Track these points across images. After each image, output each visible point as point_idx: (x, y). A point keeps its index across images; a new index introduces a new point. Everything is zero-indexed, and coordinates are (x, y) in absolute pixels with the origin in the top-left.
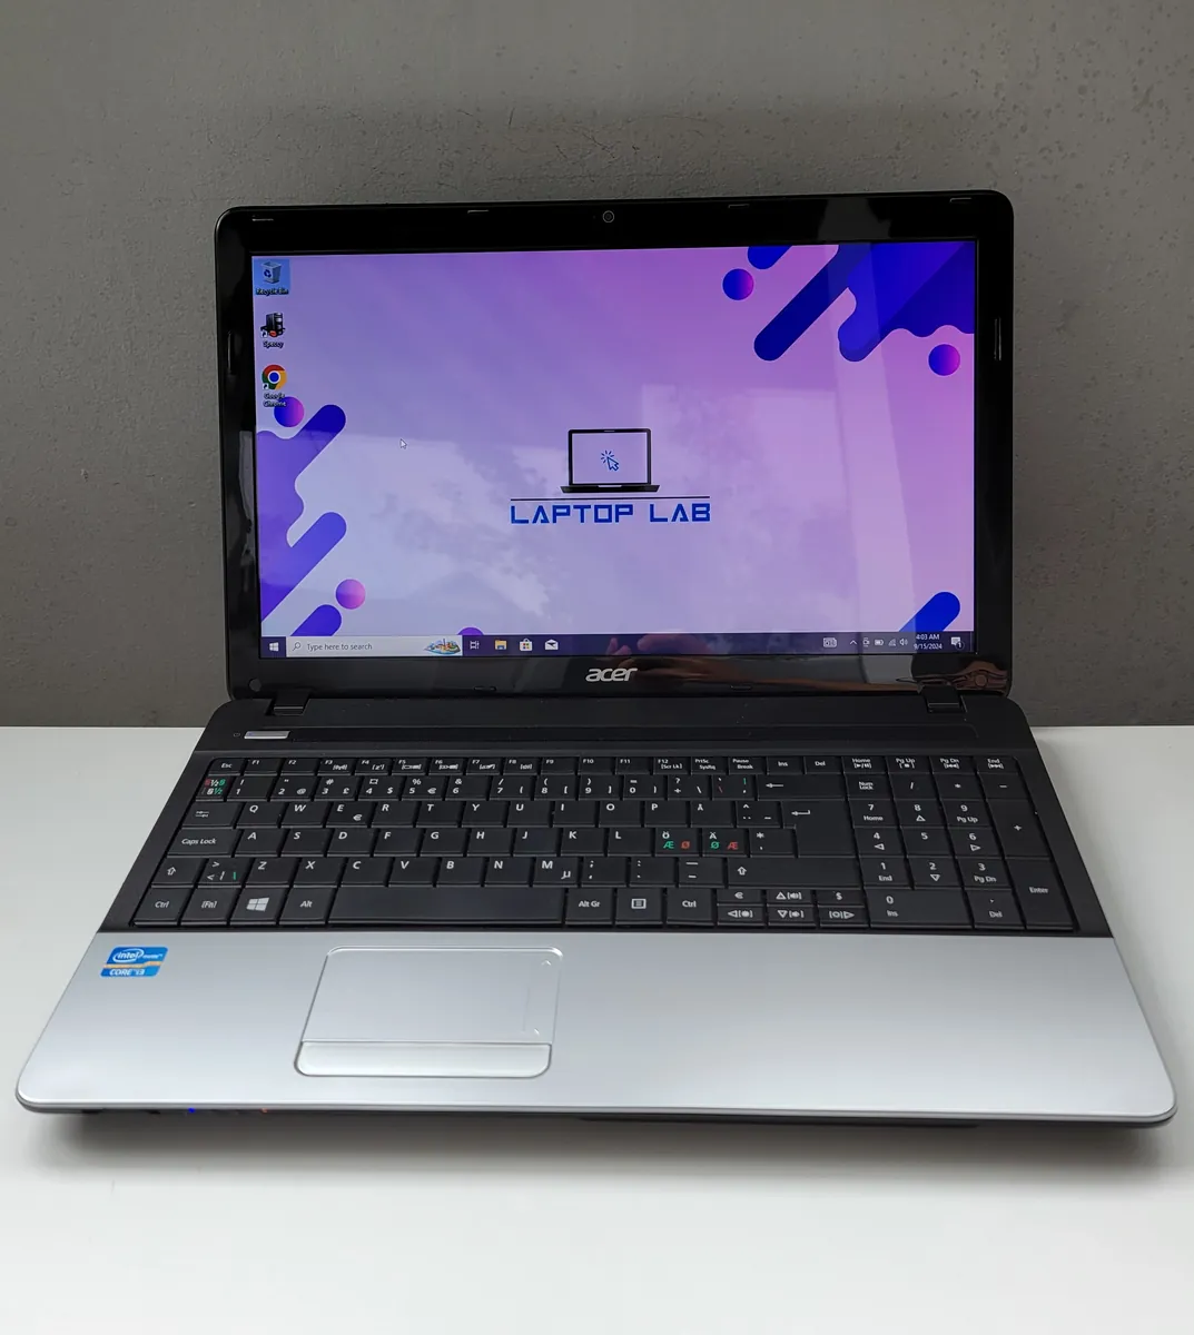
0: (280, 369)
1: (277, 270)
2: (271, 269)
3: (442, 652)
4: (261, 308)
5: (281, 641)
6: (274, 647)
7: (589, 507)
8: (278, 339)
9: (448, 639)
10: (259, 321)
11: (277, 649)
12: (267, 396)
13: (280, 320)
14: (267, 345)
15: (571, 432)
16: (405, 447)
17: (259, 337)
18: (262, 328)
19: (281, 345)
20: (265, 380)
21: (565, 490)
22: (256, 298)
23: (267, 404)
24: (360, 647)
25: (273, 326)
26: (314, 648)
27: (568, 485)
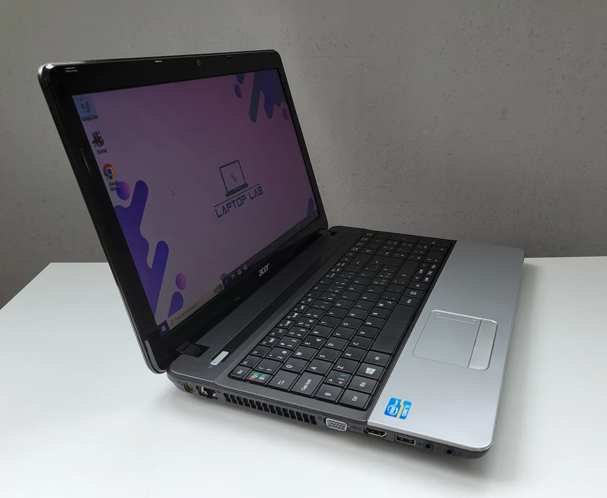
0: (111, 166)
1: (87, 103)
2: (83, 103)
3: (219, 291)
4: (89, 128)
5: (165, 323)
6: (164, 329)
7: (235, 200)
8: (103, 147)
9: (218, 284)
10: (91, 139)
11: (165, 329)
12: (111, 184)
13: (99, 135)
14: (99, 152)
15: (220, 168)
16: (173, 194)
17: (94, 148)
18: (93, 142)
19: (105, 151)
20: (106, 175)
21: (227, 195)
22: (83, 123)
23: (112, 189)
25: (98, 141)
26: (177, 319)
27: (226, 193)
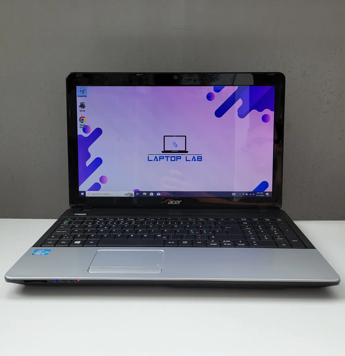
0: (84, 117)
1: (83, 90)
2: (82, 90)
3: (129, 196)
4: (79, 100)
5: (84, 192)
6: (82, 194)
7: (169, 157)
8: (84, 109)
9: (131, 192)
10: (78, 104)
11: (83, 194)
12: (80, 125)
13: (84, 104)
14: (81, 111)
15: (164, 136)
16: (119, 140)
17: (78, 109)
18: (79, 106)
19: (84, 111)
20: (80, 121)
21: (163, 152)
22: (77, 98)
23: (81, 127)
24: (106, 194)
25: (82, 106)
26: (93, 194)
27: (163, 151)
